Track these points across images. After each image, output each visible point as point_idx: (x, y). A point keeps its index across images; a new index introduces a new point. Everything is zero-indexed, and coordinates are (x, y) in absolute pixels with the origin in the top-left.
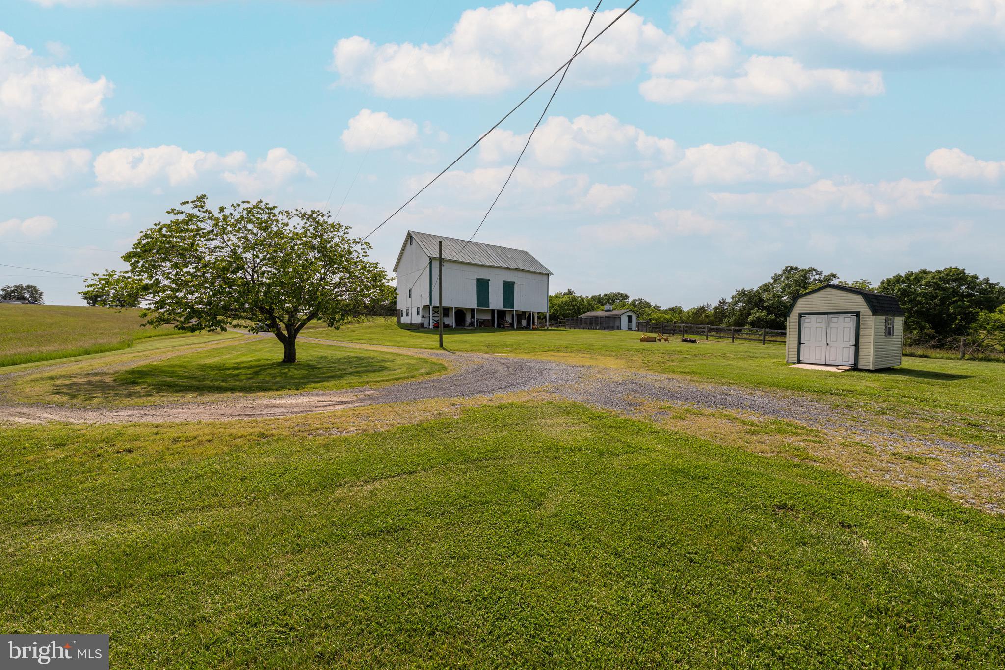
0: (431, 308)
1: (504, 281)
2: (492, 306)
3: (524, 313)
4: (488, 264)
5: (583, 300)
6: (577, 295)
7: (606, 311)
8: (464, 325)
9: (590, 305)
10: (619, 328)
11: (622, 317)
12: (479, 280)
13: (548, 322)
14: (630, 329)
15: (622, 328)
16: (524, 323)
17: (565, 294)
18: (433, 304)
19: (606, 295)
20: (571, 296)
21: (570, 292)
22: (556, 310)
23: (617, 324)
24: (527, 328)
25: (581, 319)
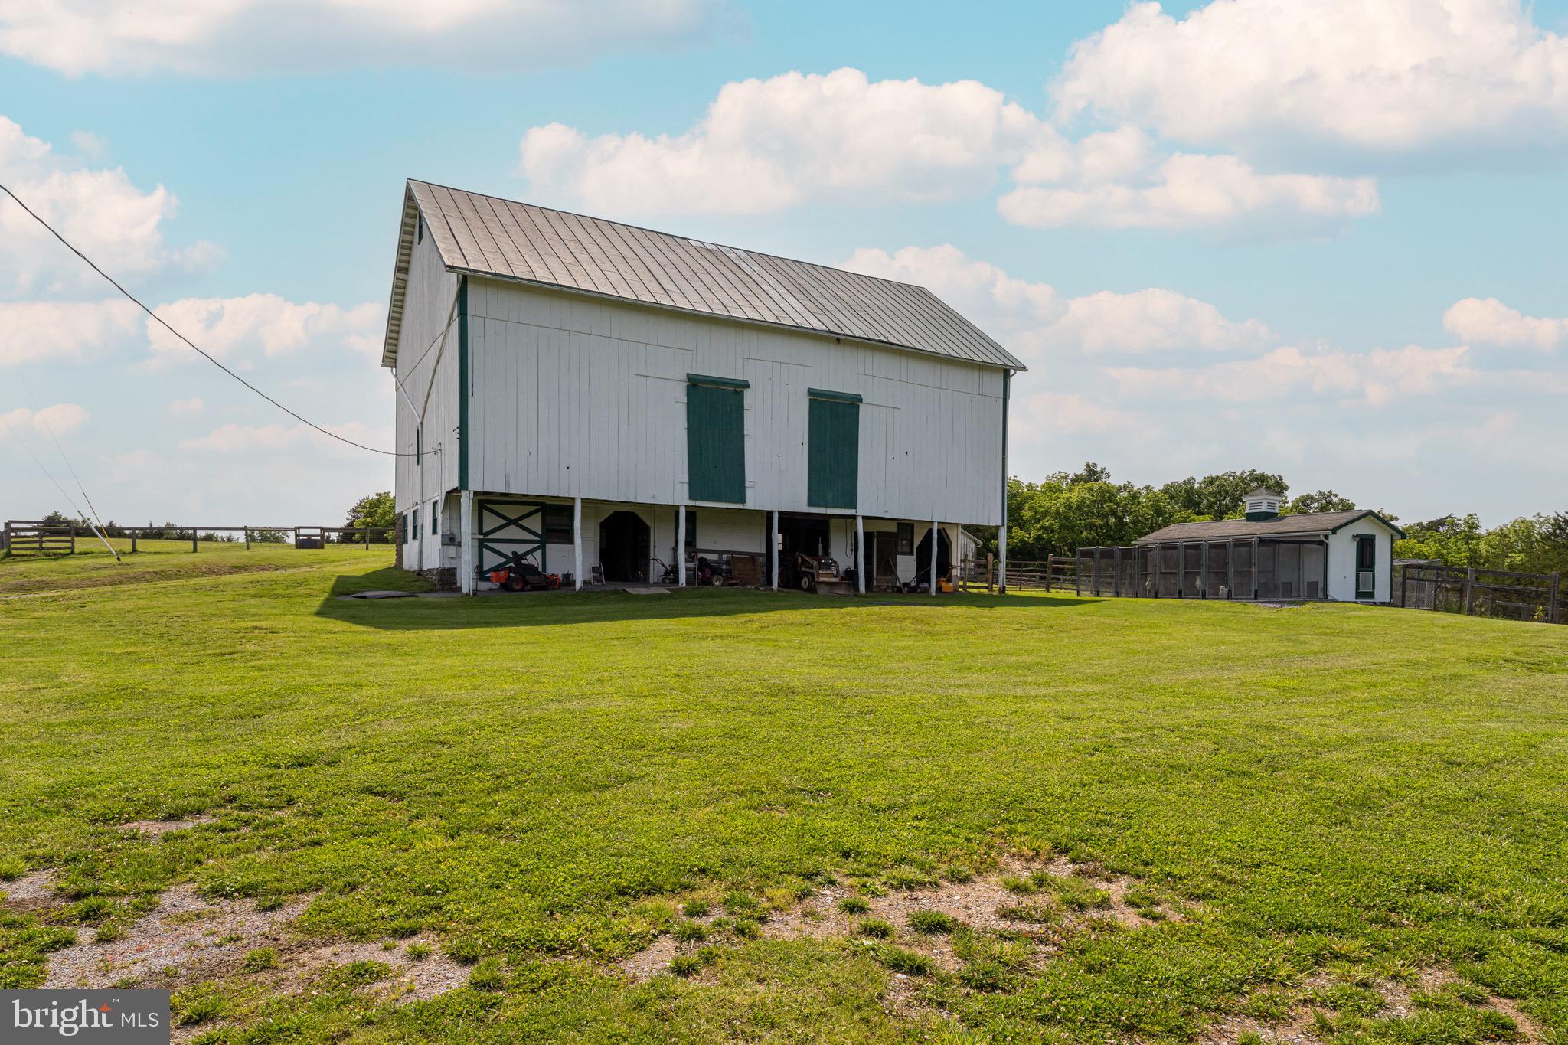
0: (466, 501)
1: (812, 392)
2: (757, 498)
3: (906, 527)
4: (736, 313)
5: (1135, 497)
6: (1116, 481)
7: (1252, 517)
8: (645, 581)
9: (1159, 512)
10: (1318, 592)
11: (1333, 541)
12: (696, 386)
13: (1002, 566)
14: (1364, 595)
15: (1332, 592)
16: (906, 567)
17: (1077, 480)
18: (475, 484)
19: (1210, 481)
20: (1095, 485)
21: (1092, 474)
22: (1049, 529)
23: (1310, 574)
24: (915, 593)
25: (1144, 552)
